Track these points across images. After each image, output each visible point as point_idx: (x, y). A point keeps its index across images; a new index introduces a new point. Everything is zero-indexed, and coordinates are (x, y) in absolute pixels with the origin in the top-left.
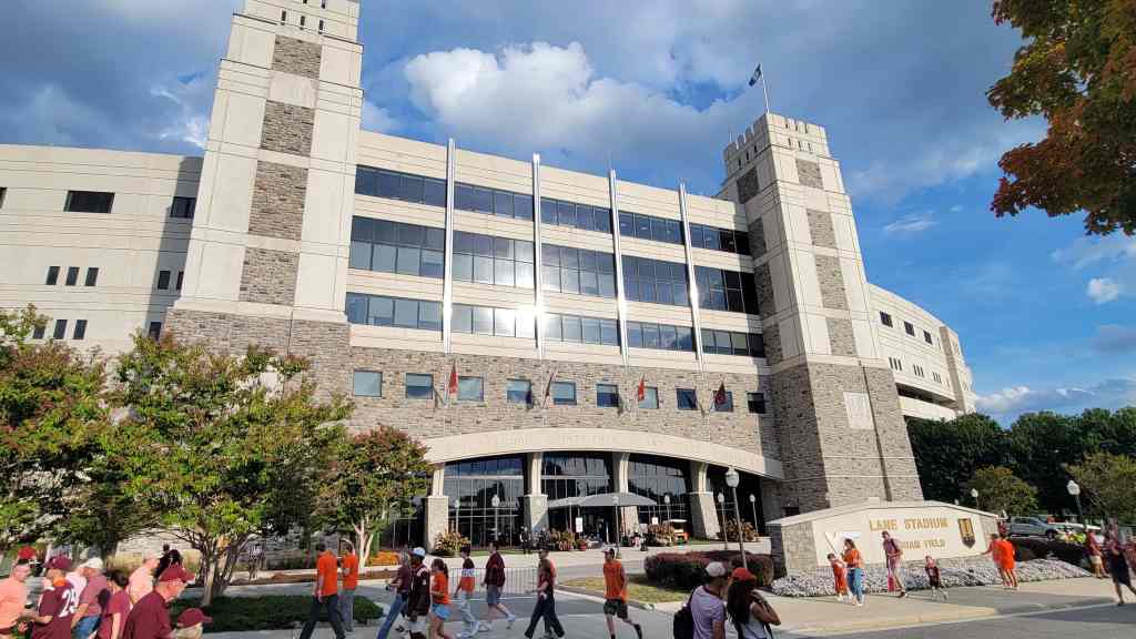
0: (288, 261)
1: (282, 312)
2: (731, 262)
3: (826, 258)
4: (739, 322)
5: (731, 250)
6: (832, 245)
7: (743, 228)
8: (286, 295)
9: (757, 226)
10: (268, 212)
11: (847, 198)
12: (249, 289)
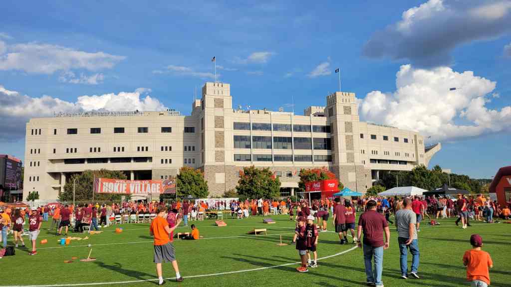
0: (223, 152)
1: (223, 163)
2: (324, 135)
3: (348, 136)
4: (325, 153)
5: (324, 132)
6: (351, 131)
7: (329, 125)
8: (223, 160)
9: (332, 124)
10: (218, 142)
11: (359, 116)
12: (217, 160)
